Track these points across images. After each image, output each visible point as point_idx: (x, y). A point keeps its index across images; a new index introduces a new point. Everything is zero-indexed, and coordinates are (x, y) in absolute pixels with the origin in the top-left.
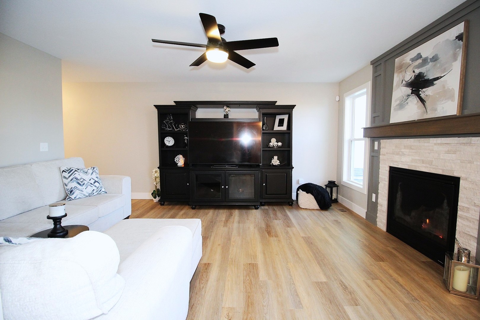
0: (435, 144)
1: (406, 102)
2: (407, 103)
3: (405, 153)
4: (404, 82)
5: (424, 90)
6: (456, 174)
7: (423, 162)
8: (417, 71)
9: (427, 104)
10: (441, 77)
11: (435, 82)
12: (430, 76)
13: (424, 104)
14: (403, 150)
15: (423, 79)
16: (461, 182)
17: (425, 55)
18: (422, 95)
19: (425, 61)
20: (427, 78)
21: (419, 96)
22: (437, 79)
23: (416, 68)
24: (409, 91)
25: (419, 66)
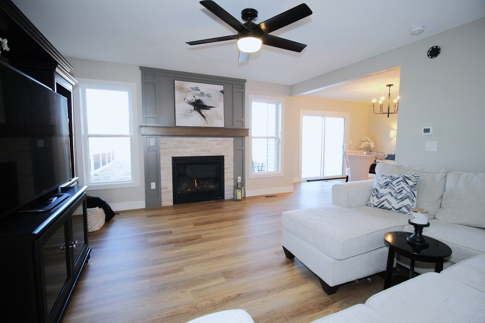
0: (210, 141)
1: (190, 114)
2: (192, 115)
3: (189, 147)
4: (186, 100)
5: (203, 110)
7: (203, 151)
8: (197, 98)
9: (207, 119)
10: (214, 107)
11: (211, 108)
12: (207, 104)
13: (205, 119)
14: (185, 145)
15: (202, 104)
16: (225, 157)
17: (202, 90)
18: (203, 113)
19: (202, 94)
20: (204, 104)
21: (200, 113)
22: (212, 107)
23: (196, 95)
24: (192, 107)
25: (198, 95)
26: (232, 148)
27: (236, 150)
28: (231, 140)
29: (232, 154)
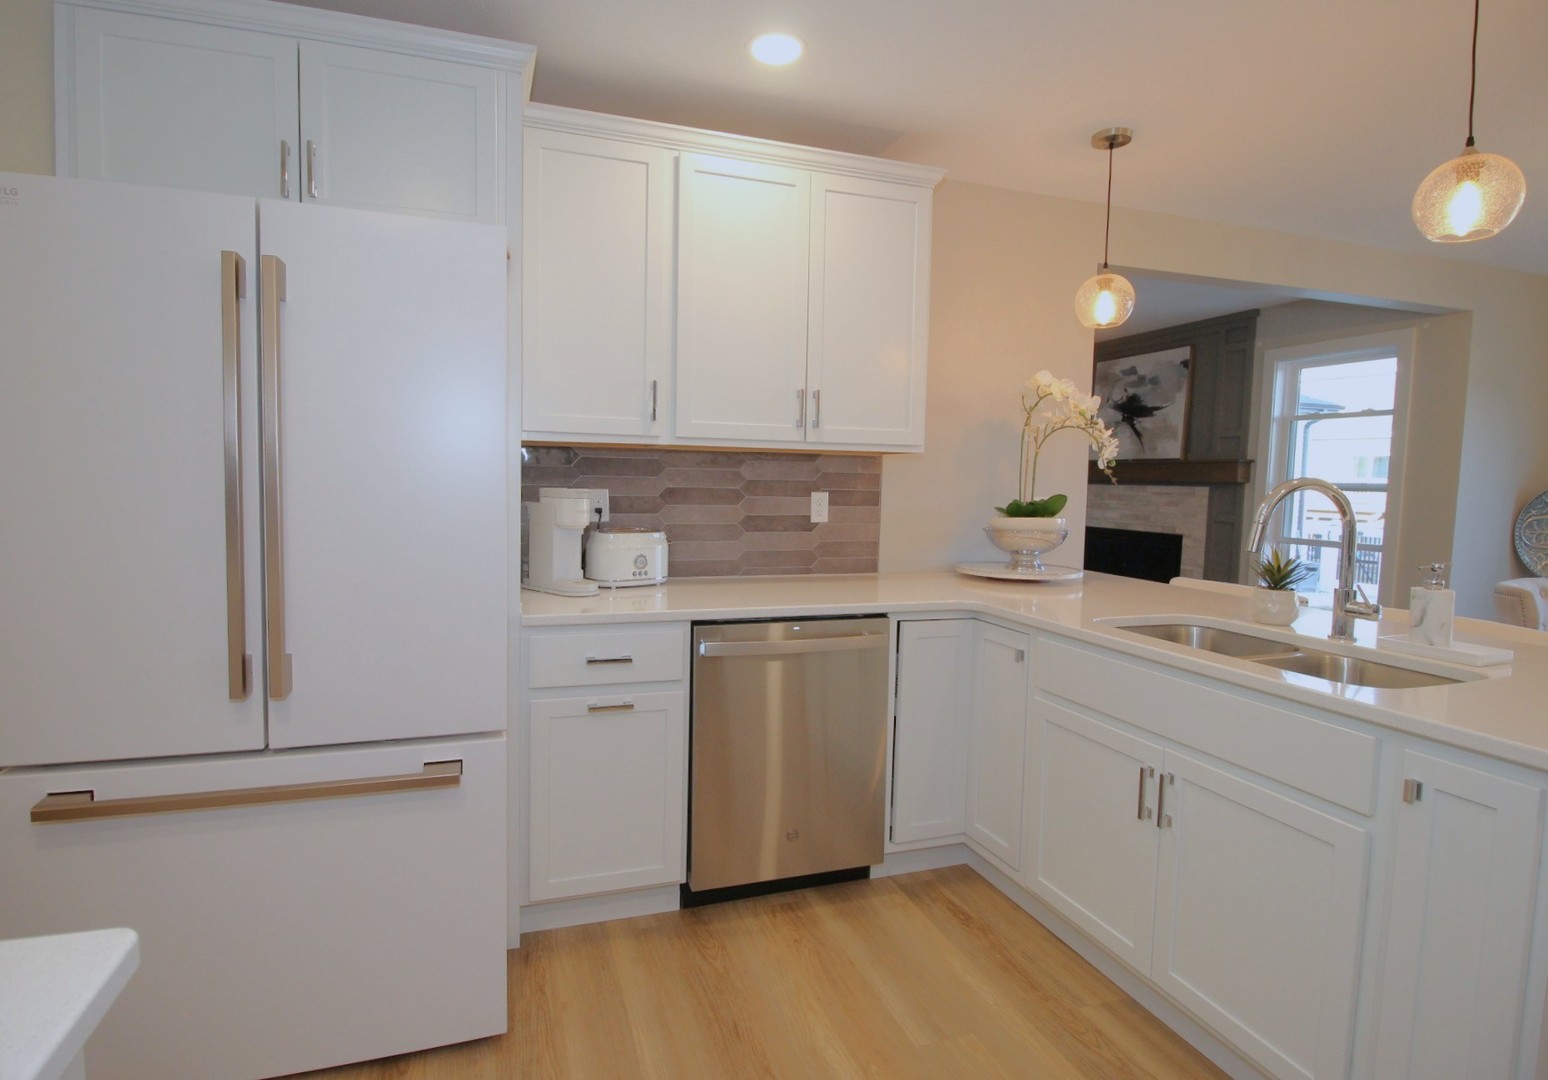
4: (1110, 402)
5: (1140, 419)
6: (1178, 532)
7: (1137, 517)
8: (1131, 391)
9: (1144, 439)
10: (1162, 407)
11: (1155, 412)
12: (1148, 402)
13: (1140, 440)
15: (1139, 404)
16: (1185, 542)
17: (1141, 371)
18: (1138, 426)
19: (1142, 380)
20: (1143, 404)
21: (1133, 427)
22: (1158, 408)
23: (1129, 386)
24: (1119, 416)
25: (1134, 385)
26: (1203, 517)
27: (1213, 522)
28: (1202, 493)
29: (1200, 532)
